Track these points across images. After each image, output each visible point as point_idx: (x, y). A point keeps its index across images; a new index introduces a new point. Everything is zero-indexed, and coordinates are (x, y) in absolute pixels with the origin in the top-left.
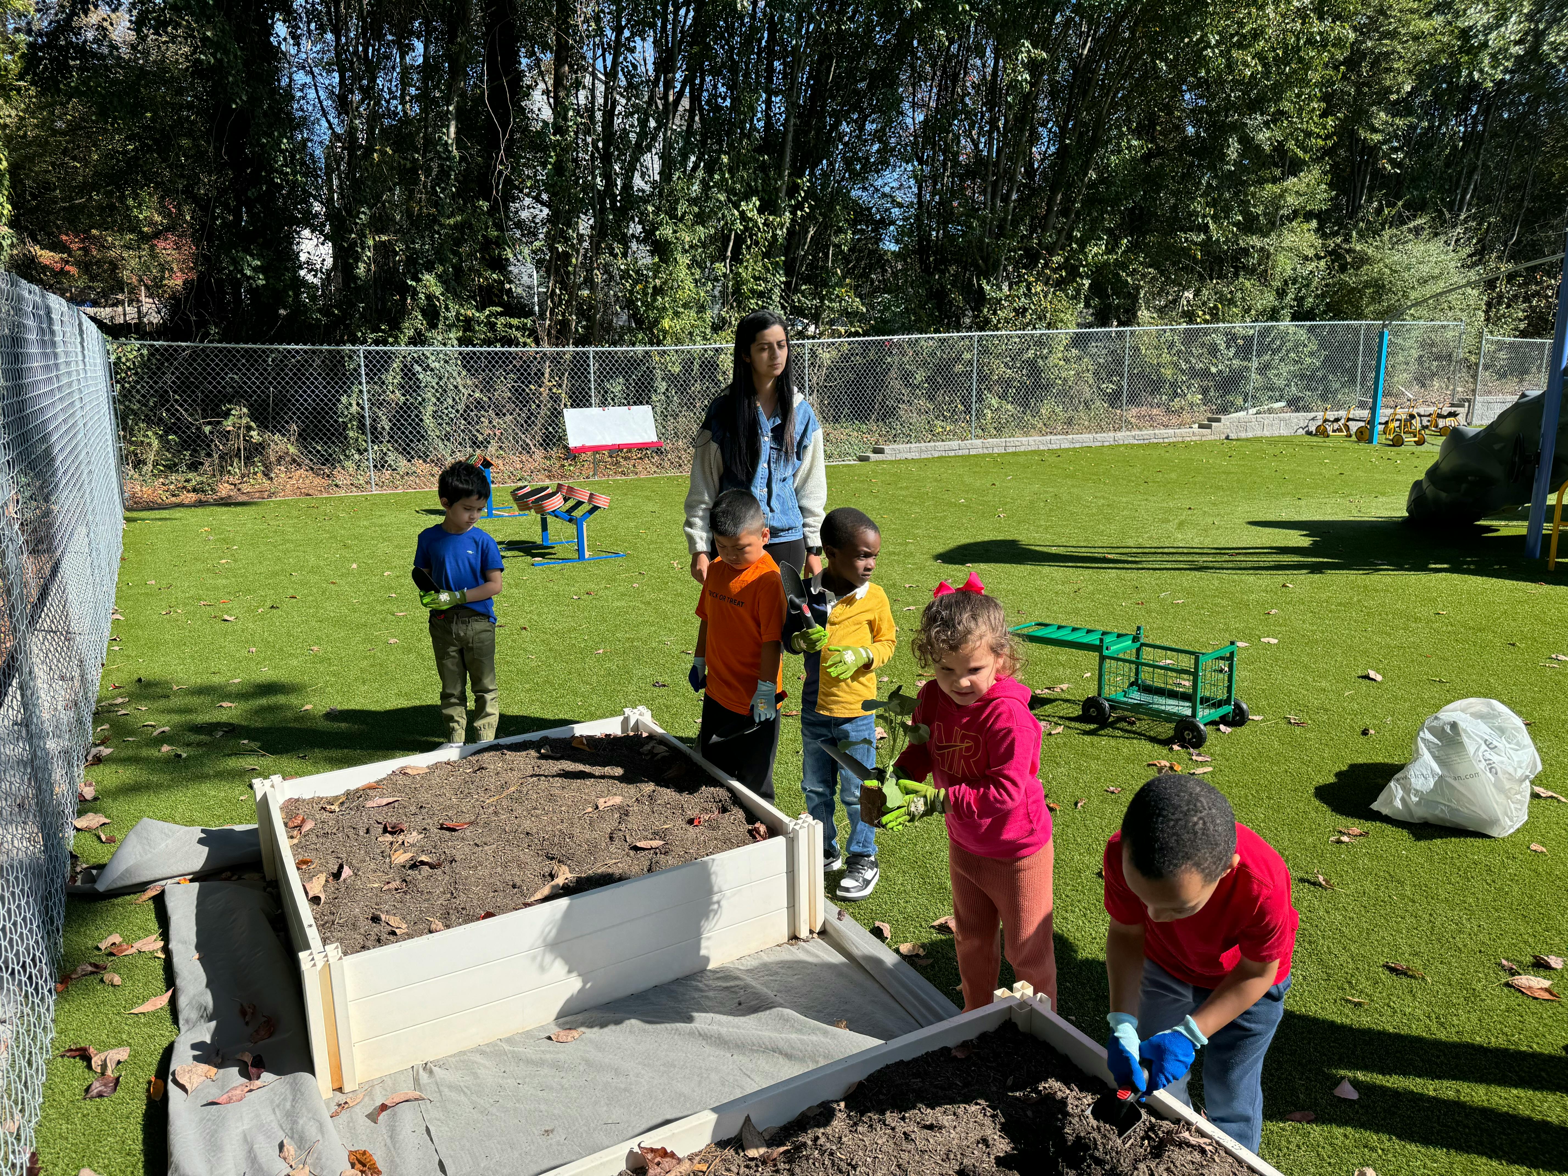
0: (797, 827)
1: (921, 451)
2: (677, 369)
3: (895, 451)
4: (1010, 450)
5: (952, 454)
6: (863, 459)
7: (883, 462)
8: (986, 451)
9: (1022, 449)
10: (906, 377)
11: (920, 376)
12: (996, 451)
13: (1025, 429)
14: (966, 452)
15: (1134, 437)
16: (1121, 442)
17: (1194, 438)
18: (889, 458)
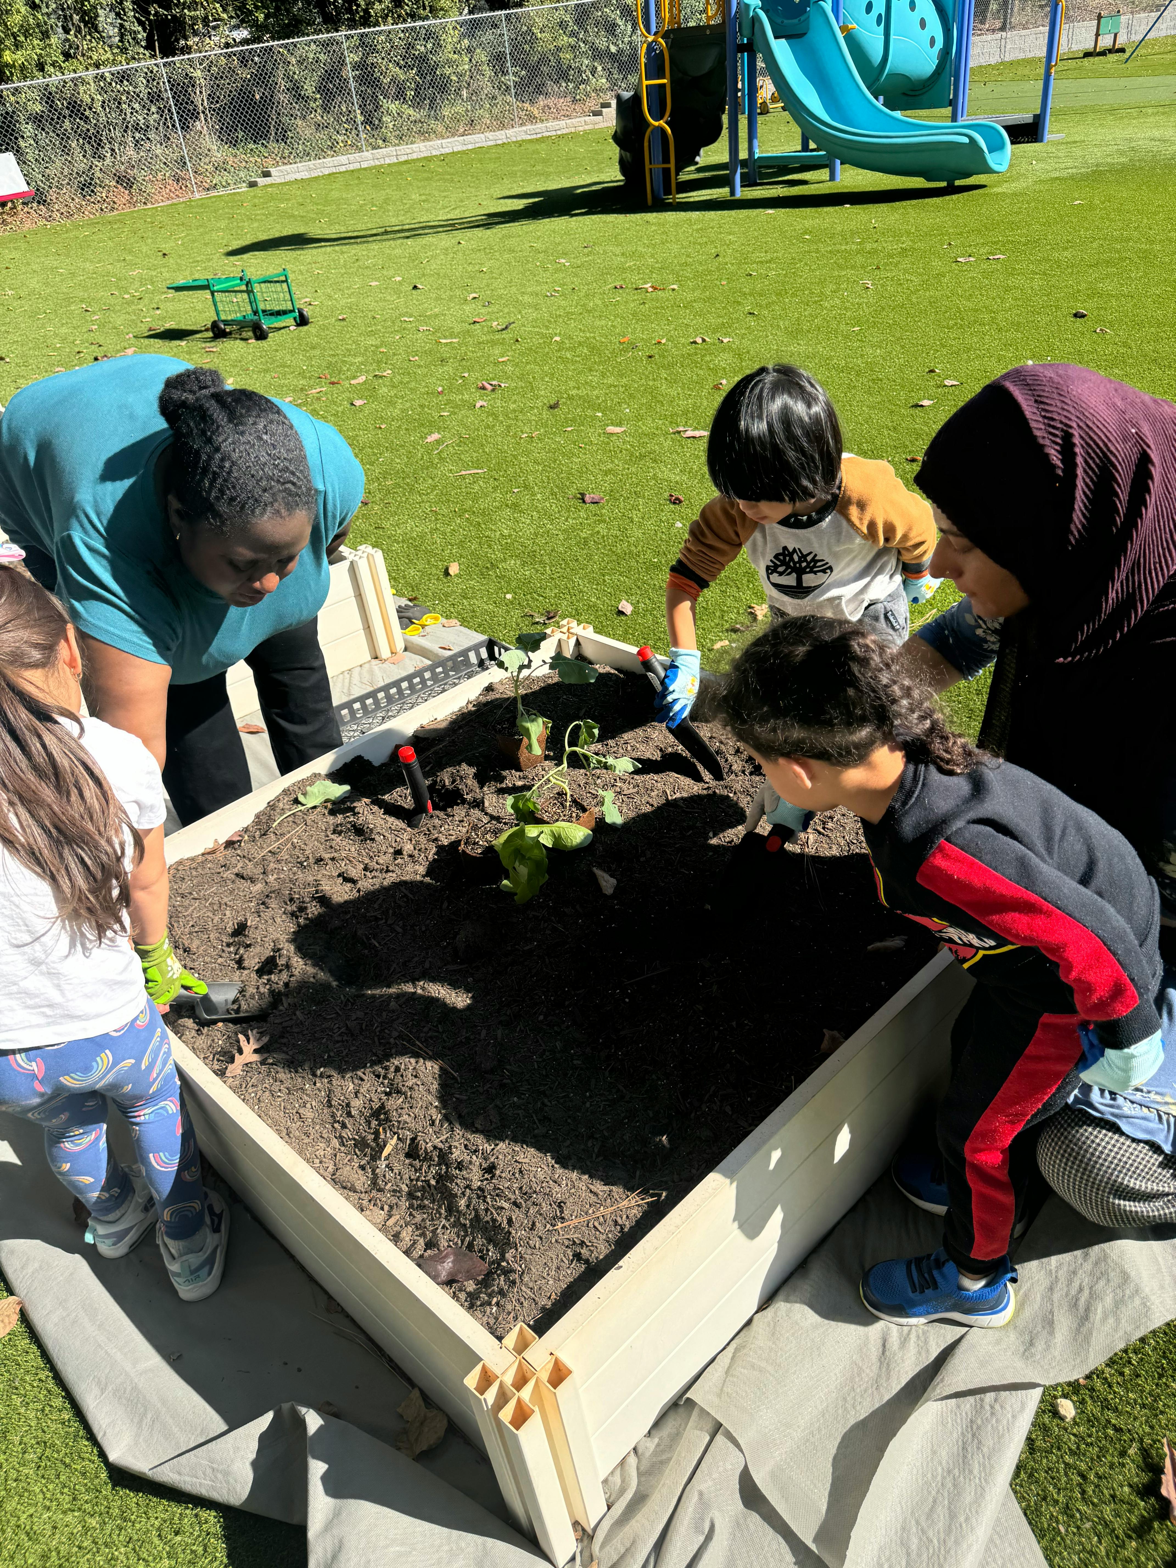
0: (356, 559)
1: (310, 169)
2: (38, 108)
3: (282, 173)
4: (403, 158)
5: (343, 169)
6: (252, 185)
7: (271, 185)
8: (377, 163)
9: (415, 156)
10: (295, 90)
11: (309, 88)
12: (388, 161)
13: (425, 134)
14: (357, 166)
15: (526, 132)
16: (514, 139)
17: (587, 127)
18: (279, 181)
